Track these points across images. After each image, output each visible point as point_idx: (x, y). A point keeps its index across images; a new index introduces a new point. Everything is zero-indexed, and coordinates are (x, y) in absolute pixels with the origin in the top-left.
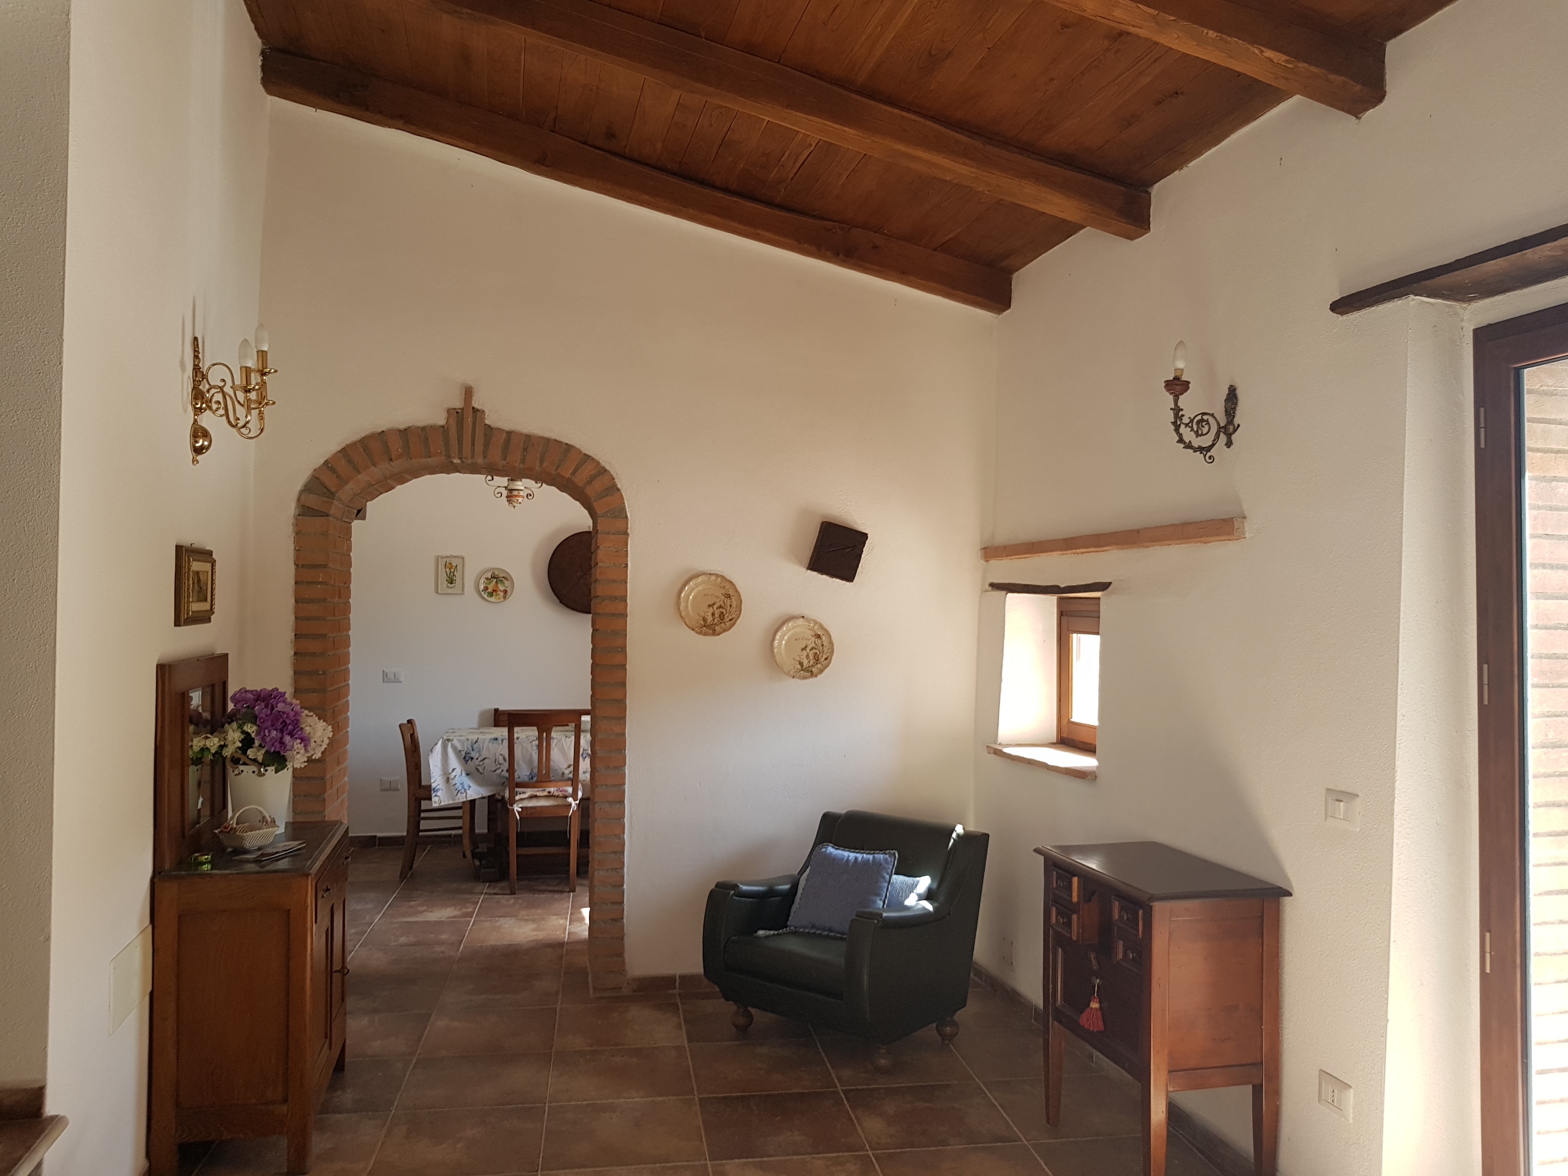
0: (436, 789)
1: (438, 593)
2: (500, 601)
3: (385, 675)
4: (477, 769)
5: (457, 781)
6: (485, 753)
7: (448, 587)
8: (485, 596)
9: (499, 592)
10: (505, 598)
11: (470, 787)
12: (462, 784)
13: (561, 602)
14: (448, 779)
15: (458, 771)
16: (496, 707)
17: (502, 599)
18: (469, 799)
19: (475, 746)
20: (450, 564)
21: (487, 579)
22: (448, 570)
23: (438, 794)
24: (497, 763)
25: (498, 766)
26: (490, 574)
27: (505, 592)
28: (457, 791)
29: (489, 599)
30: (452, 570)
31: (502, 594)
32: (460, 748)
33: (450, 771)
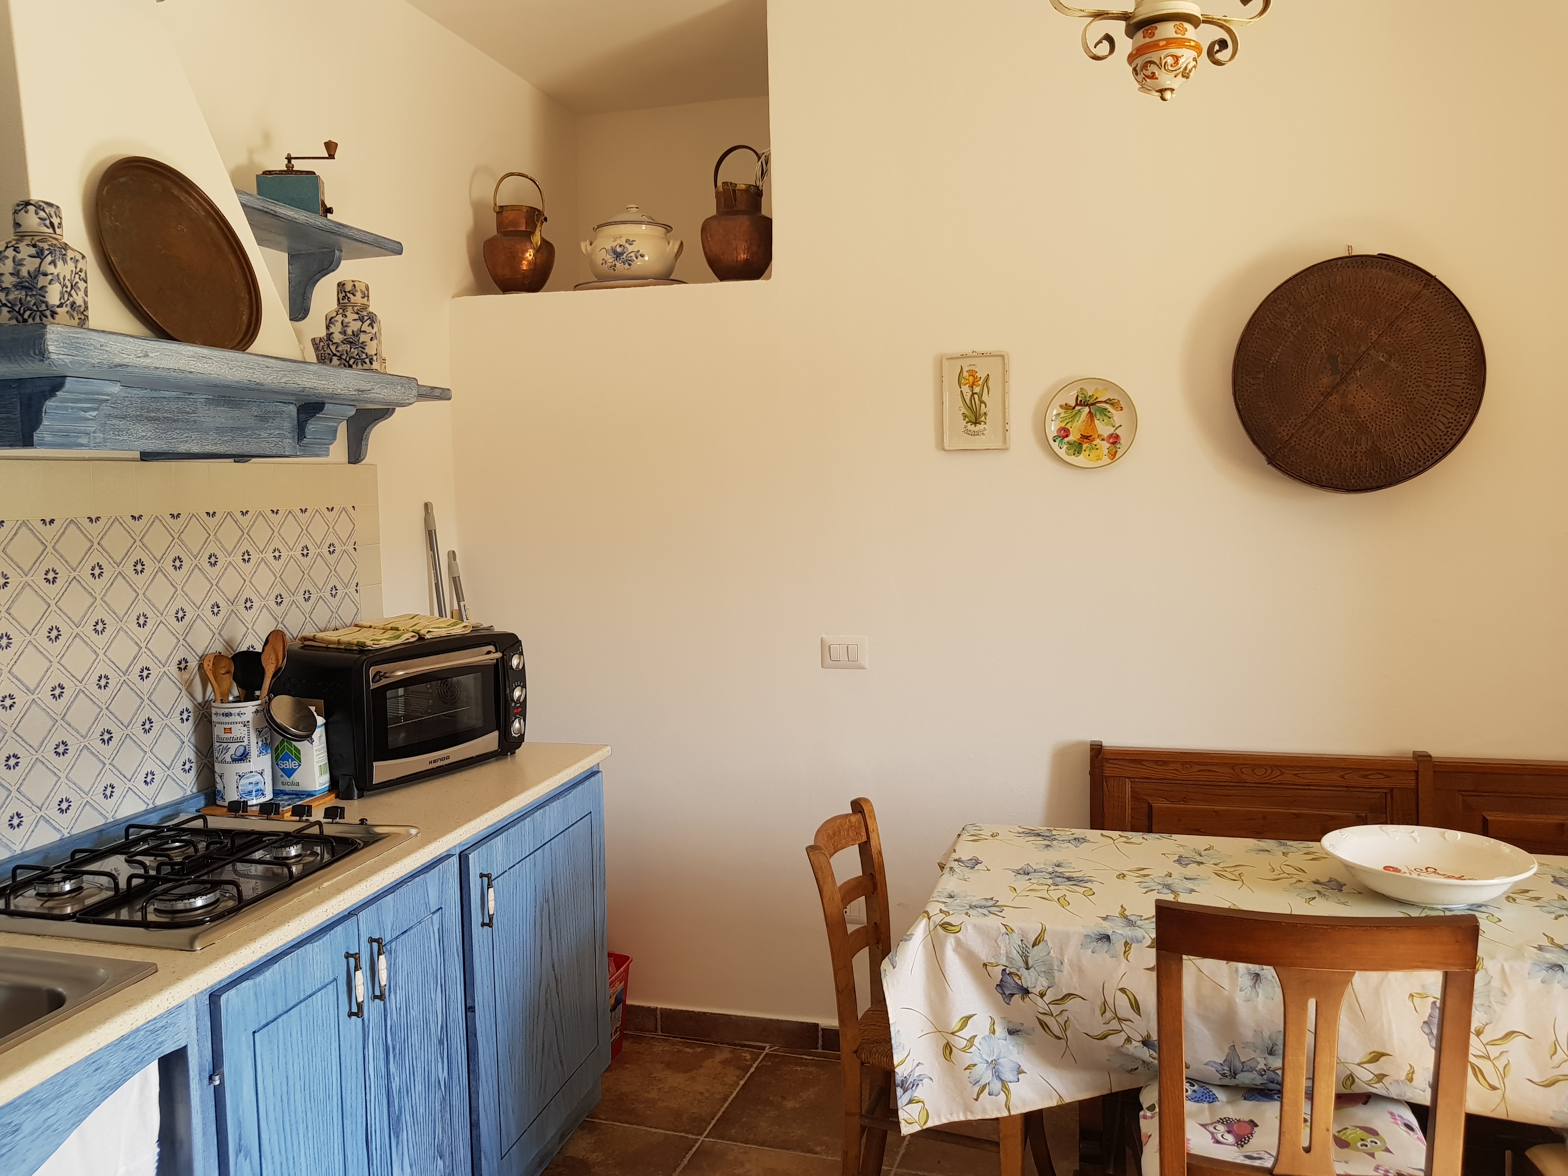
0: (911, 1080)
1: (944, 450)
2: (1100, 463)
3: (825, 649)
4: (1044, 1025)
5: (979, 1055)
6: (1066, 981)
7: (967, 432)
8: (1062, 453)
9: (1098, 441)
10: (1113, 455)
11: (1020, 1071)
12: (994, 1065)
13: (1271, 461)
14: (948, 1049)
15: (980, 1026)
16: (1096, 738)
17: (1106, 460)
18: (1019, 1109)
19: (1035, 954)
20: (972, 373)
21: (1066, 407)
22: (966, 389)
23: (918, 1093)
24: (1109, 1014)
25: (1115, 1025)
26: (1074, 393)
27: (1114, 440)
28: (976, 1089)
29: (1072, 459)
30: (977, 390)
31: (1105, 445)
32: (984, 955)
33: (955, 1024)
